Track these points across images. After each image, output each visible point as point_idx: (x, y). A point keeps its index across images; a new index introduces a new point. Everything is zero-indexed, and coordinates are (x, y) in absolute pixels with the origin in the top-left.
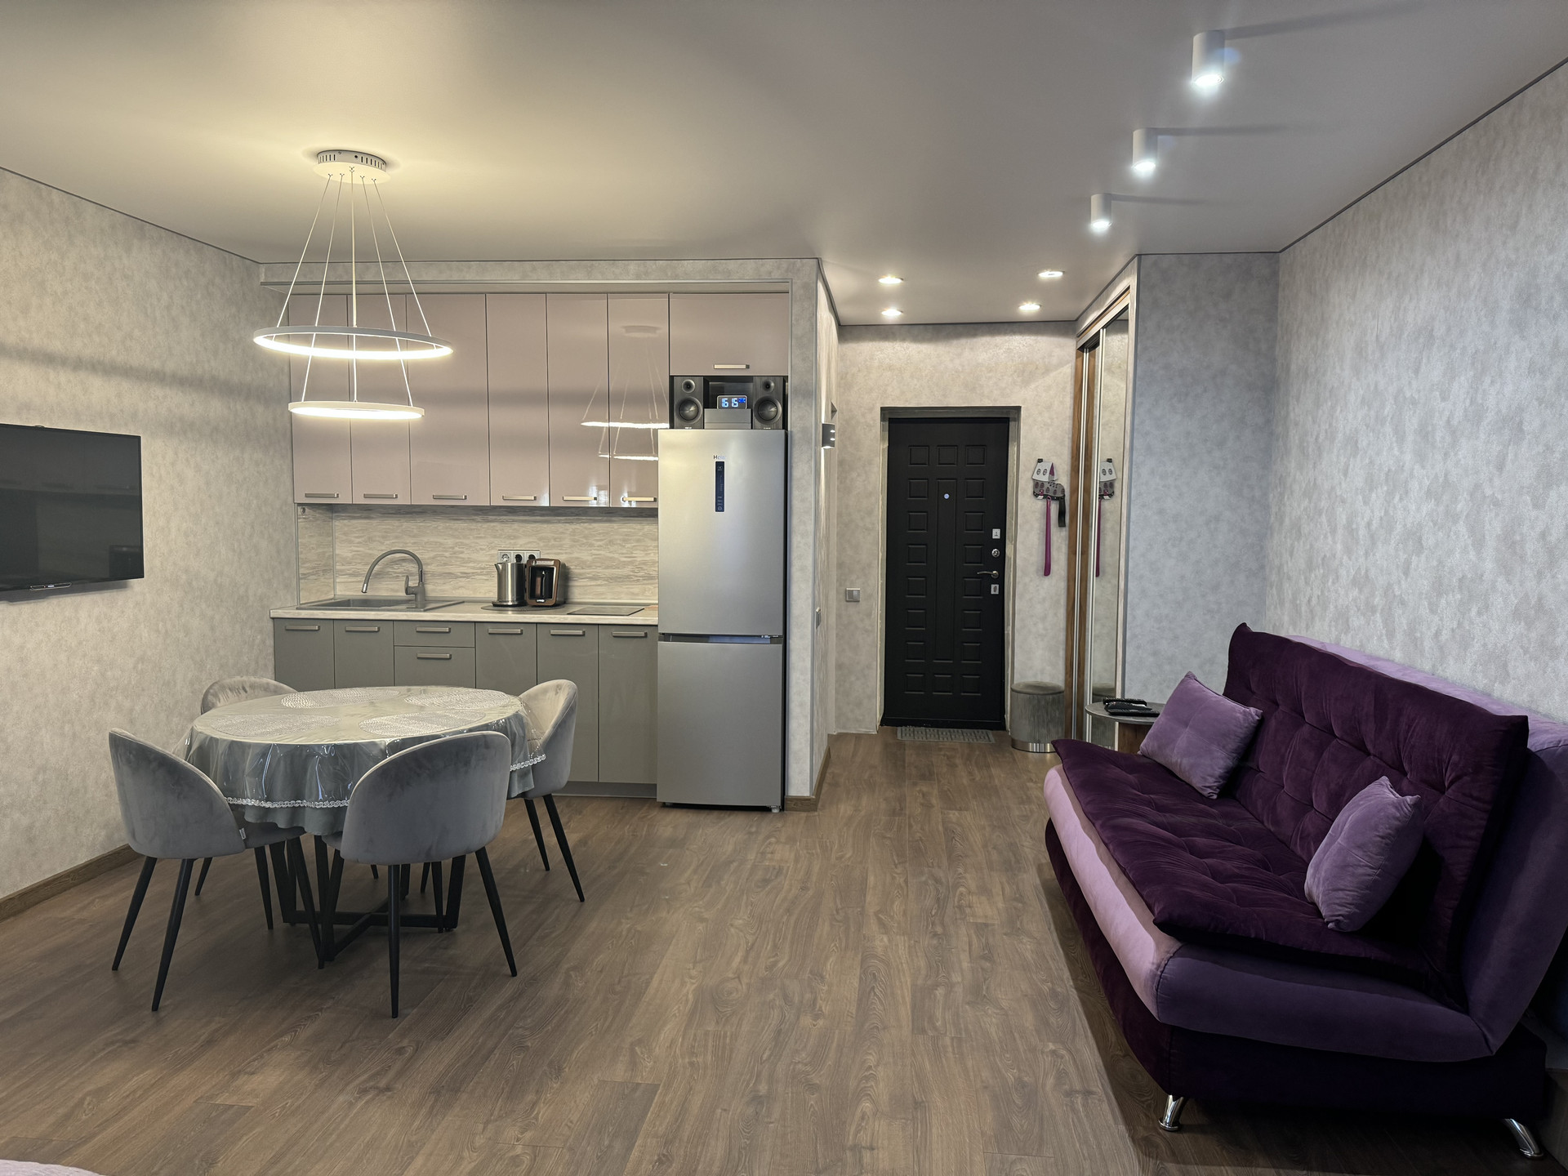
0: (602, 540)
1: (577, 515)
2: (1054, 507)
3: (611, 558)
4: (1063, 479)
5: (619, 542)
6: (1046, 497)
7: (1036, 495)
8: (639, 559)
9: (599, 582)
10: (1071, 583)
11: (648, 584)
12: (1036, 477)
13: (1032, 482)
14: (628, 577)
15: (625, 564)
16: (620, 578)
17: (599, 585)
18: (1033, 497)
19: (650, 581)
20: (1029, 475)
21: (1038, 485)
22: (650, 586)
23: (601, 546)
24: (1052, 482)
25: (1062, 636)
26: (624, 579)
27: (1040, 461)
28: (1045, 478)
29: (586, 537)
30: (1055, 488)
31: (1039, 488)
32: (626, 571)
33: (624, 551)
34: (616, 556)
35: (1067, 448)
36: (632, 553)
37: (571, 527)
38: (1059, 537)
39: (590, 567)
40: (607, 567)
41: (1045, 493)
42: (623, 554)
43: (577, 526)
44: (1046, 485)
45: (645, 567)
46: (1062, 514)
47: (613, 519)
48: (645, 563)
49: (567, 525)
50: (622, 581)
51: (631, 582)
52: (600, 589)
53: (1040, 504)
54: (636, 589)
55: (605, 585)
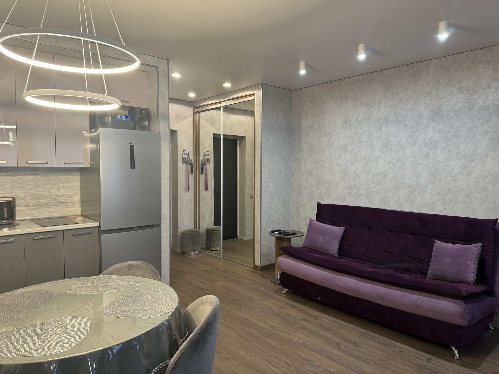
0: (31, 185)
1: (14, 171)
2: (190, 167)
3: (37, 194)
4: (191, 157)
5: (42, 185)
6: (187, 163)
7: (183, 163)
8: (54, 194)
9: (30, 208)
10: (196, 194)
11: (60, 206)
12: (183, 156)
13: (182, 158)
14: (48, 203)
15: (46, 197)
16: (43, 204)
17: (30, 209)
18: (182, 163)
19: (61, 205)
20: (181, 155)
21: (184, 159)
22: (61, 208)
23: (31, 188)
24: (188, 158)
25: (193, 212)
26: (47, 205)
27: (184, 150)
28: (186, 157)
29: (20, 184)
30: (189, 160)
31: (184, 160)
32: (47, 200)
33: (45, 190)
34: (40, 193)
35: (192, 146)
36: (50, 191)
37: (10, 178)
38: (191, 177)
39: (24, 200)
40: (34, 199)
41: (186, 162)
42: (44, 191)
43: (15, 178)
44: (187, 159)
45: (57, 198)
46: (192, 169)
47: (38, 173)
48: (57, 196)
49: (8, 177)
50: (45, 206)
51: (49, 206)
52: (31, 211)
53: (184, 166)
54: (53, 210)
55: (34, 209)
